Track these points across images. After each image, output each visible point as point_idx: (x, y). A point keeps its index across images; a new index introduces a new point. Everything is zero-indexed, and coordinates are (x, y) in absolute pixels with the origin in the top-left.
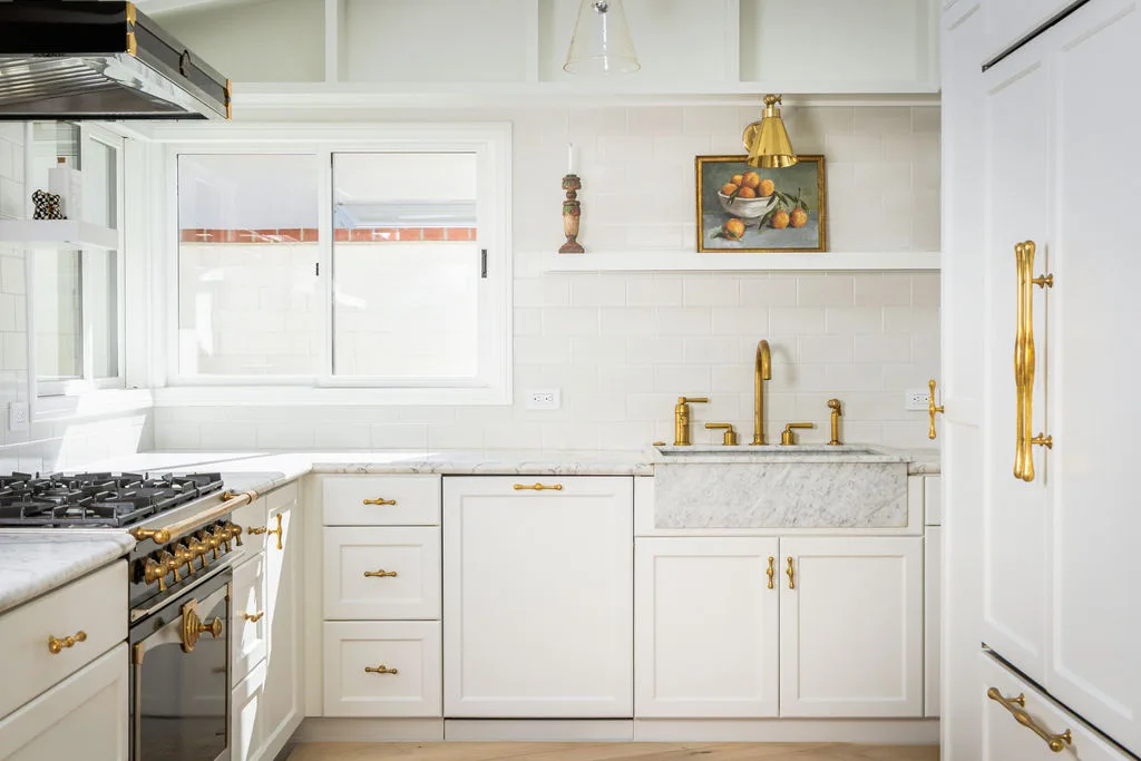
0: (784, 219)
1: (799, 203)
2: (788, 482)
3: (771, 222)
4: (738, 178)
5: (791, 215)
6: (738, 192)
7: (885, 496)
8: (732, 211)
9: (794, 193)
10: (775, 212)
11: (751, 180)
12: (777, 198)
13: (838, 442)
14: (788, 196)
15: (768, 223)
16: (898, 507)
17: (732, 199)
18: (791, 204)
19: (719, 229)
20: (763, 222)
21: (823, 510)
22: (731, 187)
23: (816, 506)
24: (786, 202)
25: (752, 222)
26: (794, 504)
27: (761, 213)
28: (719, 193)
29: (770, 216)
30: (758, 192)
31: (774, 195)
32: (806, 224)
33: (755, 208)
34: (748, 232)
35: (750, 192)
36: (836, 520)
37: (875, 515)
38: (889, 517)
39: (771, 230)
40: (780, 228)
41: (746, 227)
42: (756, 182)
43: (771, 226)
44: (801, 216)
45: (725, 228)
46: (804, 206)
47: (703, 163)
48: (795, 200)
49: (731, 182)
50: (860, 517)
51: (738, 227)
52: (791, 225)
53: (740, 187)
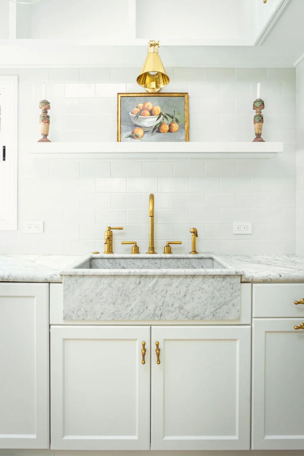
0: (166, 128)
1: (174, 119)
2: (156, 289)
3: (159, 129)
4: (141, 105)
5: (170, 126)
6: (140, 113)
7: (225, 298)
8: (137, 123)
9: (171, 113)
10: (161, 124)
11: (148, 106)
12: (162, 116)
13: (195, 252)
14: (168, 115)
15: (157, 129)
16: (234, 305)
17: (137, 117)
18: (170, 120)
19: (130, 133)
20: (154, 130)
21: (181, 308)
22: (137, 110)
23: (177, 305)
24: (166, 118)
25: (147, 129)
26: (160, 303)
27: (154, 124)
28: (130, 113)
29: (158, 126)
30: (151, 113)
31: (160, 114)
32: (177, 131)
33: (150, 122)
34: (146, 135)
35: (147, 113)
36: (191, 314)
37: (218, 311)
38: (227, 313)
39: (158, 134)
40: (164, 132)
41: (145, 132)
42: (150, 107)
43: (159, 132)
44: (175, 126)
45: (133, 133)
46: (177, 121)
47: (121, 97)
48: (172, 117)
49: (137, 108)
50: (207, 313)
51: (140, 132)
52: (170, 131)
53: (141, 110)
